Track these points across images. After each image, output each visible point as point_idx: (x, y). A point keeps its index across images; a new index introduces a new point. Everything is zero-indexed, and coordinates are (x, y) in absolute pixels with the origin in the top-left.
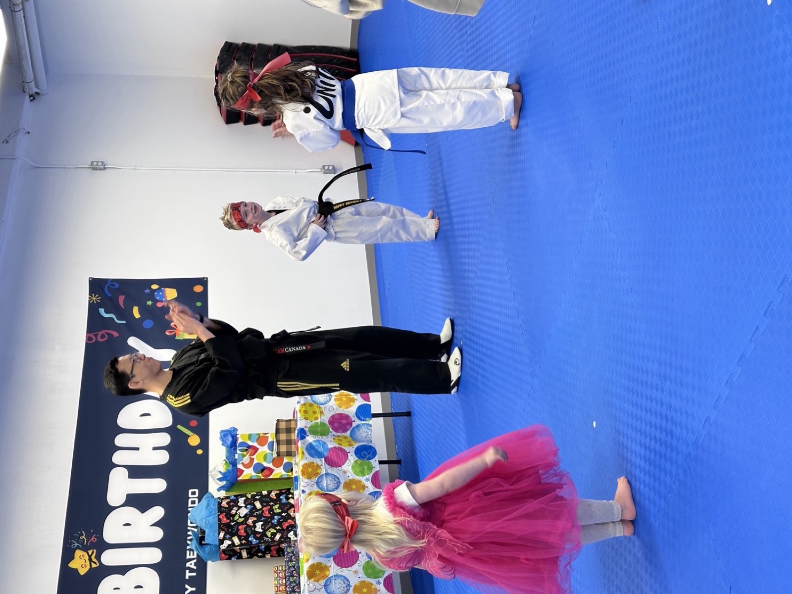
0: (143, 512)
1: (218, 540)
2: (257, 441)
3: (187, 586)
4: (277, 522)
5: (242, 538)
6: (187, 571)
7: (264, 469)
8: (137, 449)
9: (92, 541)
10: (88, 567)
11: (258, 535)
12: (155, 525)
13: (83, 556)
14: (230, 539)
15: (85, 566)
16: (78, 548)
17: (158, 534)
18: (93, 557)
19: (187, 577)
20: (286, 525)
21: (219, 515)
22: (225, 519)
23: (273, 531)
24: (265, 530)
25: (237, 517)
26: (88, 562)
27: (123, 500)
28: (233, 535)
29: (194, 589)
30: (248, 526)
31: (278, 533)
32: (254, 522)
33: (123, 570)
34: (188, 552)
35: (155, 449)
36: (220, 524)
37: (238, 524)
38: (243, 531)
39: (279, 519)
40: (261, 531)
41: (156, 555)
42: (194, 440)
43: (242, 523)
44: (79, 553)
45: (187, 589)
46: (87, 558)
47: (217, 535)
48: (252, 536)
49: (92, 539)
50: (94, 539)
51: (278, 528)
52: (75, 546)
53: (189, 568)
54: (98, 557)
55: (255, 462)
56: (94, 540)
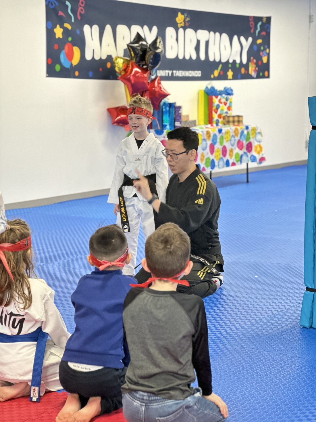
0: (195, 48)
2: (229, 105)
7: (217, 109)
10: (178, 22)
13: (182, 20)
18: (182, 24)
27: (199, 38)
44: (183, 17)
52: (186, 15)
54: (181, 27)
55: (221, 105)
56: (187, 24)
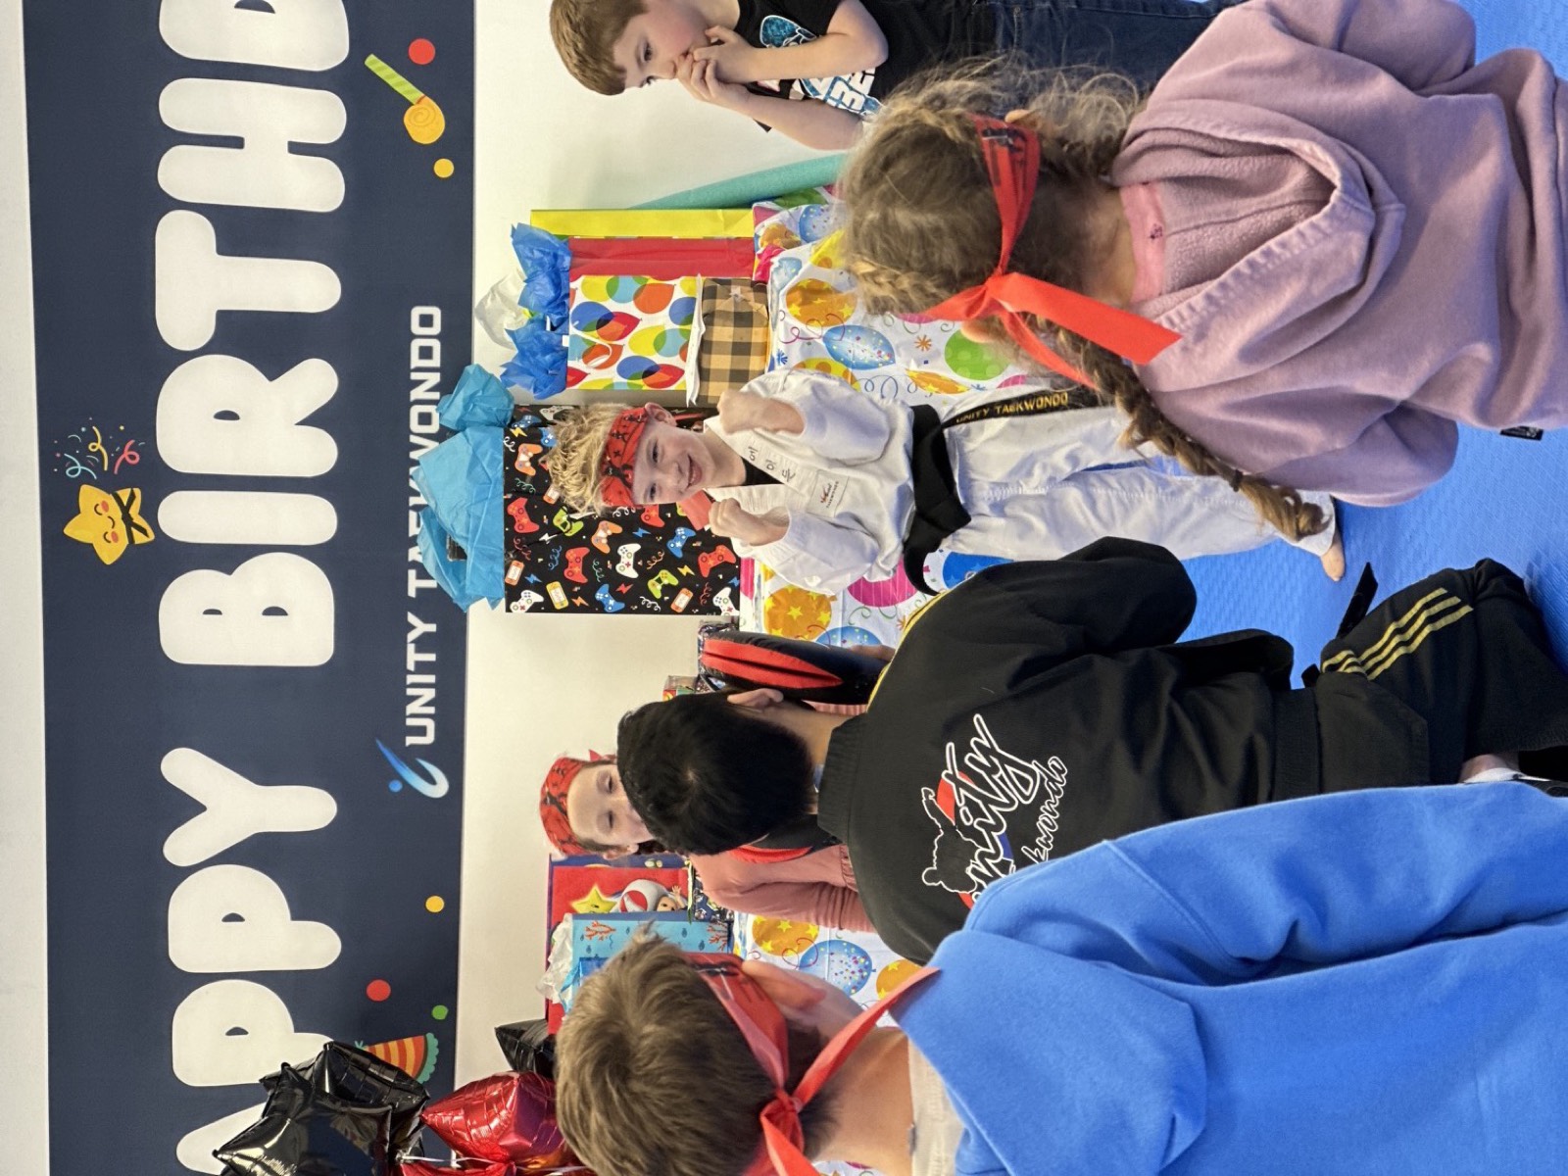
0: (272, 376)
1: (503, 585)
2: (636, 297)
3: (412, 618)
4: (684, 549)
5: (576, 589)
6: (412, 573)
7: (652, 370)
8: (237, 143)
9: (124, 460)
10: (124, 542)
11: (624, 589)
12: (313, 420)
13: (105, 506)
14: (540, 589)
15: (115, 537)
16: (85, 479)
17: (320, 453)
18: (134, 511)
19: (412, 593)
20: (712, 563)
21: (507, 502)
22: (525, 520)
23: (668, 578)
24: (646, 574)
25: (561, 517)
26: (121, 527)
27: (206, 331)
28: (548, 577)
29: (432, 628)
30: (595, 552)
31: (685, 590)
32: (615, 541)
33: (227, 557)
34: (413, 515)
35: (296, 148)
36: (510, 536)
37: (566, 542)
38: (578, 569)
39: (690, 540)
40: (633, 574)
41: (317, 520)
42: (425, 122)
43: (577, 541)
44: (90, 496)
45: (413, 627)
46: (118, 514)
47: (502, 571)
48: (606, 587)
49: (126, 455)
50: (129, 455)
51: (685, 570)
52: (76, 471)
53: (416, 565)
54: (150, 512)
55: (626, 354)
56: (132, 457)
